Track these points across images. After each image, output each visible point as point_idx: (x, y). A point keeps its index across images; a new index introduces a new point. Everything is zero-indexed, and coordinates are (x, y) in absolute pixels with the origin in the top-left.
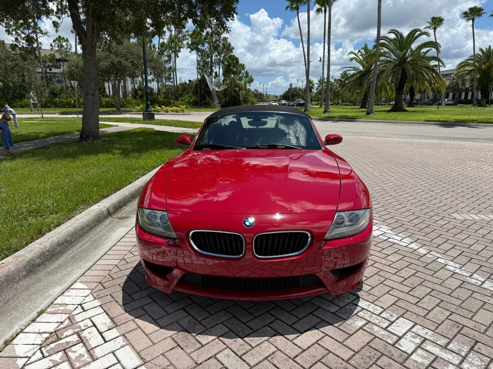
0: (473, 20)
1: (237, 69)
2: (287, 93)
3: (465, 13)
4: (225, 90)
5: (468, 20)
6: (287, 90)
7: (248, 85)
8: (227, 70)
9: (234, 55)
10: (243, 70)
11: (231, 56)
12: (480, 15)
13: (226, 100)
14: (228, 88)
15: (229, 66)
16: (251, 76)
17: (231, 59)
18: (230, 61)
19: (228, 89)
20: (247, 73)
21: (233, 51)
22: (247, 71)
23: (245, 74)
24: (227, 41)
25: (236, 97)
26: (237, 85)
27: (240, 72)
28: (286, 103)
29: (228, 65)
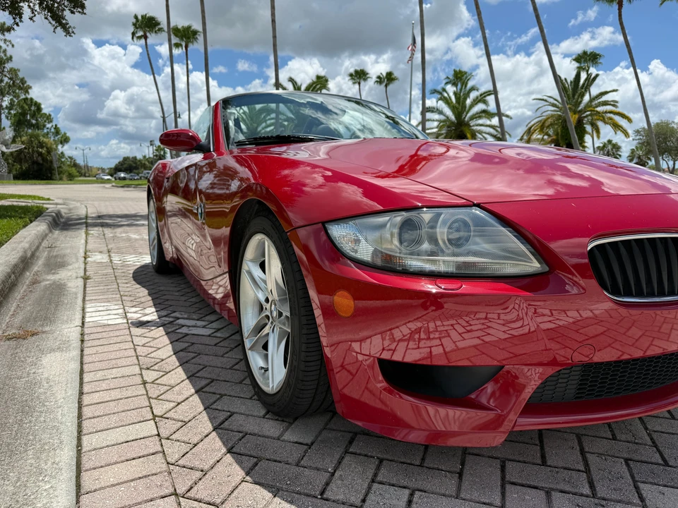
0: (359, 84)
1: (37, 120)
2: (122, 165)
3: (351, 75)
4: (20, 152)
5: (354, 83)
6: (121, 159)
7: (60, 147)
8: (19, 120)
9: (32, 99)
10: (49, 123)
11: (27, 99)
12: (365, 80)
13: (21, 168)
14: (25, 148)
15: (24, 114)
16: (65, 134)
17: (27, 104)
18: (27, 107)
19: (26, 151)
20: (56, 128)
21: (30, 91)
22: (56, 125)
23: (53, 130)
24: (16, 75)
25: (42, 165)
26: (41, 145)
27: (44, 126)
28: (126, 176)
29: (21, 114)
